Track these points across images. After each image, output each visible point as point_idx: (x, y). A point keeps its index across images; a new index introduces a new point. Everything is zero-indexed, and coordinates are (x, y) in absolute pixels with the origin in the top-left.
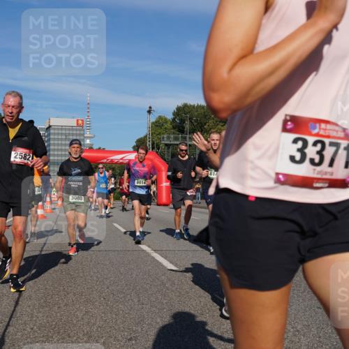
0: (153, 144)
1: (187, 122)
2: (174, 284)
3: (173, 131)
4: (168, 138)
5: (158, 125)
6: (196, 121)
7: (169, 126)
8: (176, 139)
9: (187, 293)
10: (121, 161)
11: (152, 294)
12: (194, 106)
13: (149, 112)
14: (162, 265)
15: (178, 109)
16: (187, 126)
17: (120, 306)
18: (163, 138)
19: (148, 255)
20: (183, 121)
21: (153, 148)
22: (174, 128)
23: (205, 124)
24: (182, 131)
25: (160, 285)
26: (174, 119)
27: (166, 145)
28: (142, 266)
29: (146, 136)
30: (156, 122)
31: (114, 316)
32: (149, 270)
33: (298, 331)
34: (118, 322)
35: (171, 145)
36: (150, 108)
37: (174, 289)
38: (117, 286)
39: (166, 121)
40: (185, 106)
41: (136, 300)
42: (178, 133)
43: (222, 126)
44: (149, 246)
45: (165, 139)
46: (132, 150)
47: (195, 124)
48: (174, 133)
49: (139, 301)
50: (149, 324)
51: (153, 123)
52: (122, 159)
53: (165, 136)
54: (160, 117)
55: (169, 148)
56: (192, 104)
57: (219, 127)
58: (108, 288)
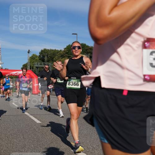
0: (30, 67)
1: (46, 57)
2: (40, 129)
3: (39, 61)
4: (37, 64)
5: (33, 58)
6: (50, 56)
7: (37, 58)
8: (41, 64)
9: (46, 133)
10: (16, 74)
11: (29, 135)
12: (49, 50)
13: (29, 52)
14: (34, 121)
15: (42, 51)
16: (46, 58)
17: (15, 140)
18: (35, 64)
19: (28, 117)
20: (44, 56)
21: (30, 69)
22: (40, 60)
23: (54, 58)
24: (43, 61)
25: (33, 130)
26: (40, 56)
27: (36, 67)
28: (25, 122)
29: (27, 63)
30: (32, 57)
31: (12, 145)
32: (28, 123)
33: (94, 148)
34: (14, 148)
35: (38, 67)
36: (29, 50)
37: (39, 131)
38: (14, 131)
39: (36, 56)
40: (45, 50)
41: (22, 138)
42: (41, 62)
43: (61, 59)
44: (28, 113)
45: (36, 64)
46: (21, 69)
47: (49, 58)
48: (40, 62)
49: (23, 138)
50: (28, 148)
51: (30, 57)
52: (16, 73)
53: (36, 63)
54: (33, 55)
55: (38, 69)
56: (48, 49)
57: (60, 59)
58: (9, 132)
